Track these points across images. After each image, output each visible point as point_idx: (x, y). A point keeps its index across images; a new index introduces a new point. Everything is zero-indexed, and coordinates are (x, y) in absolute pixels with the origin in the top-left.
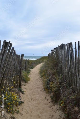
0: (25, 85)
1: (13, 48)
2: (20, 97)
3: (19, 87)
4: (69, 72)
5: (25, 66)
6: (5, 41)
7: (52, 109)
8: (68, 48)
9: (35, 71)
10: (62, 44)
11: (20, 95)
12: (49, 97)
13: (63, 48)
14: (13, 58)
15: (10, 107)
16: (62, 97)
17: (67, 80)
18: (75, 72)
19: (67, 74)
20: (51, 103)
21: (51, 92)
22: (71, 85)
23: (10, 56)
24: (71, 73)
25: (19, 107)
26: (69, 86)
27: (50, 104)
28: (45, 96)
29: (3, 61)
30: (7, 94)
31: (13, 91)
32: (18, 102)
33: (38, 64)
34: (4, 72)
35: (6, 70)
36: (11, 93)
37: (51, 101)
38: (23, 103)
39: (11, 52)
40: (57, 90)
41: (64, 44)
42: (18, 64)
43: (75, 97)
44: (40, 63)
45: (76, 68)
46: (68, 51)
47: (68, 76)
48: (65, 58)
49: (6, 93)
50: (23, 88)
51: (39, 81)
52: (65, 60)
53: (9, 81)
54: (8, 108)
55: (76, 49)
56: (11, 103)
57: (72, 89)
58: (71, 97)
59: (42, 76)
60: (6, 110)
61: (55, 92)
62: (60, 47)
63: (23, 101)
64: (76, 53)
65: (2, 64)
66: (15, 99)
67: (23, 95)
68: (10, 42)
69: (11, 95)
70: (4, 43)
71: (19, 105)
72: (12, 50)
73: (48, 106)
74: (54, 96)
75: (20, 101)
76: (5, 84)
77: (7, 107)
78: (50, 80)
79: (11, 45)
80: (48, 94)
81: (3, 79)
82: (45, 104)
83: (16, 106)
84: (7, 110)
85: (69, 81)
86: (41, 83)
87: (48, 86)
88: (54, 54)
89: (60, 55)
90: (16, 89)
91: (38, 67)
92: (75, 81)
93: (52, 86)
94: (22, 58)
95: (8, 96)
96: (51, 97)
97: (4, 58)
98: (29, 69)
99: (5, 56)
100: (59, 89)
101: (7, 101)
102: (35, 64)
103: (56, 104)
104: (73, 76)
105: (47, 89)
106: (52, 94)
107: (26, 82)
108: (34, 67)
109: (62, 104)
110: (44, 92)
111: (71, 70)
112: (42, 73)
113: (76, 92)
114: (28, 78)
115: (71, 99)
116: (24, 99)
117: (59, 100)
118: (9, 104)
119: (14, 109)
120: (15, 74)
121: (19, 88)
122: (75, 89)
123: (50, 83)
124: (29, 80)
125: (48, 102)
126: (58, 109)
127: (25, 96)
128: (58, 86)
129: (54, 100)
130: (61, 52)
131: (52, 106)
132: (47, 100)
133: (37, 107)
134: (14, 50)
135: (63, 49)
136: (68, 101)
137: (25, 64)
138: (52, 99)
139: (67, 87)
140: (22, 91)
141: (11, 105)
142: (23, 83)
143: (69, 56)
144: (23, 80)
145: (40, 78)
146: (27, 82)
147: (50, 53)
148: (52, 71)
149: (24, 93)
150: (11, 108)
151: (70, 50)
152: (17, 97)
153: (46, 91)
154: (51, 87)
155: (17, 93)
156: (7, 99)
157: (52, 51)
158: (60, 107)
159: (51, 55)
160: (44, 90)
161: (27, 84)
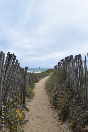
0: (29, 101)
1: (17, 60)
2: (25, 114)
3: (23, 103)
4: (79, 87)
5: (29, 80)
6: (9, 53)
7: (60, 128)
8: (76, 60)
9: (40, 85)
10: (70, 55)
11: (24, 112)
12: (57, 114)
13: (71, 60)
14: (17, 71)
15: (14, 126)
16: (71, 114)
17: (76, 96)
18: (85, 86)
19: (76, 89)
20: (59, 121)
21: (59, 109)
22: (80, 101)
23: (14, 69)
24: (81, 87)
25: (23, 126)
26: (79, 102)
27: (58, 123)
28: (51, 113)
29: (6, 75)
30: (10, 112)
31: (17, 108)
32: (22, 121)
33: (43, 78)
34: (8, 87)
35: (9, 85)
36: (14, 110)
37: (59, 119)
38: (28, 121)
39: (15, 65)
40: (65, 106)
41: (72, 56)
42: (22, 77)
43: (85, 115)
44: (45, 76)
45: (86, 82)
46: (77, 63)
47: (78, 91)
48: (73, 71)
49: (10, 110)
50: (28, 104)
51: (45, 96)
52: (74, 73)
53: (12, 97)
54: (12, 127)
55: (86, 61)
56: (15, 121)
57: (82, 106)
58: (82, 114)
59: (48, 91)
60: (9, 129)
61: (63, 108)
62: (68, 58)
63: (27, 119)
64: (86, 66)
65: (5, 79)
66: (19, 117)
67: (27, 113)
68: (14, 54)
69: (15, 113)
70: (8, 55)
71: (24, 123)
72: (16, 62)
73: (55, 124)
74: (61, 113)
75: (25, 119)
76: (9, 100)
77: (10, 126)
78: (57, 96)
79: (15, 57)
80: (56, 111)
81: (6, 95)
82: (53, 123)
83: (21, 125)
84: (11, 129)
85: (79, 97)
86: (47, 98)
87: (55, 102)
88: (61, 67)
89: (68, 67)
90: (20, 106)
91: (44, 81)
92: (86, 97)
93: (60, 102)
94: (26, 72)
95: (12, 114)
96: (59, 115)
97: (8, 72)
98: (33, 83)
99: (9, 69)
100: (68, 106)
101: (10, 119)
102: (40, 77)
103: (64, 123)
104: (83, 91)
105: (54, 106)
106: (60, 111)
107: (30, 98)
108: (39, 81)
109: (71, 123)
110: (51, 108)
111: (80, 84)
112: (48, 87)
113: (86, 109)
114: (33, 93)
115: (82, 117)
116: (29, 117)
117: (68, 118)
118: (12, 122)
119: (18, 129)
120: (19, 89)
121: (23, 105)
122: (85, 106)
123: (57, 99)
124: (34, 96)
125: (55, 120)
126: (66, 128)
127: (29, 113)
128: (66, 102)
129: (62, 118)
130: (69, 64)
131: (60, 124)
132: (55, 118)
133: (43, 126)
134: (18, 62)
135: (71, 62)
136: (78, 119)
137: (29, 78)
138: (60, 116)
139: (76, 103)
140: (27, 107)
141: (15, 124)
142: (27, 99)
143: (77, 68)
144: (27, 96)
145: (46, 93)
146: (32, 98)
147: (56, 65)
148: (60, 86)
149: (29, 110)
150: (15, 128)
151: (79, 63)
152: (21, 115)
153: (53, 107)
154: (58, 104)
155: (21, 110)
156: (11, 118)
157: (59, 63)
158: (69, 126)
159: (58, 67)
160: (50, 106)
161: (31, 100)
